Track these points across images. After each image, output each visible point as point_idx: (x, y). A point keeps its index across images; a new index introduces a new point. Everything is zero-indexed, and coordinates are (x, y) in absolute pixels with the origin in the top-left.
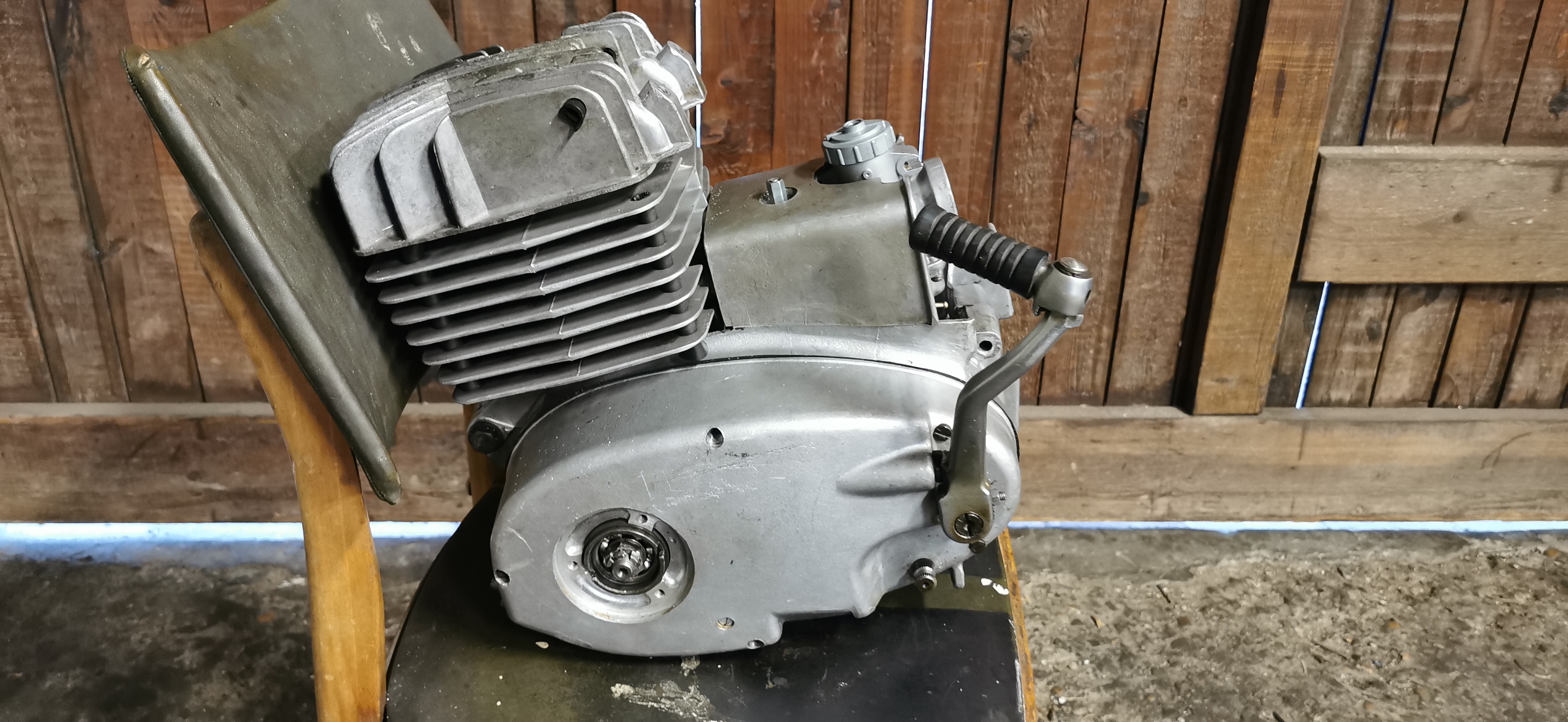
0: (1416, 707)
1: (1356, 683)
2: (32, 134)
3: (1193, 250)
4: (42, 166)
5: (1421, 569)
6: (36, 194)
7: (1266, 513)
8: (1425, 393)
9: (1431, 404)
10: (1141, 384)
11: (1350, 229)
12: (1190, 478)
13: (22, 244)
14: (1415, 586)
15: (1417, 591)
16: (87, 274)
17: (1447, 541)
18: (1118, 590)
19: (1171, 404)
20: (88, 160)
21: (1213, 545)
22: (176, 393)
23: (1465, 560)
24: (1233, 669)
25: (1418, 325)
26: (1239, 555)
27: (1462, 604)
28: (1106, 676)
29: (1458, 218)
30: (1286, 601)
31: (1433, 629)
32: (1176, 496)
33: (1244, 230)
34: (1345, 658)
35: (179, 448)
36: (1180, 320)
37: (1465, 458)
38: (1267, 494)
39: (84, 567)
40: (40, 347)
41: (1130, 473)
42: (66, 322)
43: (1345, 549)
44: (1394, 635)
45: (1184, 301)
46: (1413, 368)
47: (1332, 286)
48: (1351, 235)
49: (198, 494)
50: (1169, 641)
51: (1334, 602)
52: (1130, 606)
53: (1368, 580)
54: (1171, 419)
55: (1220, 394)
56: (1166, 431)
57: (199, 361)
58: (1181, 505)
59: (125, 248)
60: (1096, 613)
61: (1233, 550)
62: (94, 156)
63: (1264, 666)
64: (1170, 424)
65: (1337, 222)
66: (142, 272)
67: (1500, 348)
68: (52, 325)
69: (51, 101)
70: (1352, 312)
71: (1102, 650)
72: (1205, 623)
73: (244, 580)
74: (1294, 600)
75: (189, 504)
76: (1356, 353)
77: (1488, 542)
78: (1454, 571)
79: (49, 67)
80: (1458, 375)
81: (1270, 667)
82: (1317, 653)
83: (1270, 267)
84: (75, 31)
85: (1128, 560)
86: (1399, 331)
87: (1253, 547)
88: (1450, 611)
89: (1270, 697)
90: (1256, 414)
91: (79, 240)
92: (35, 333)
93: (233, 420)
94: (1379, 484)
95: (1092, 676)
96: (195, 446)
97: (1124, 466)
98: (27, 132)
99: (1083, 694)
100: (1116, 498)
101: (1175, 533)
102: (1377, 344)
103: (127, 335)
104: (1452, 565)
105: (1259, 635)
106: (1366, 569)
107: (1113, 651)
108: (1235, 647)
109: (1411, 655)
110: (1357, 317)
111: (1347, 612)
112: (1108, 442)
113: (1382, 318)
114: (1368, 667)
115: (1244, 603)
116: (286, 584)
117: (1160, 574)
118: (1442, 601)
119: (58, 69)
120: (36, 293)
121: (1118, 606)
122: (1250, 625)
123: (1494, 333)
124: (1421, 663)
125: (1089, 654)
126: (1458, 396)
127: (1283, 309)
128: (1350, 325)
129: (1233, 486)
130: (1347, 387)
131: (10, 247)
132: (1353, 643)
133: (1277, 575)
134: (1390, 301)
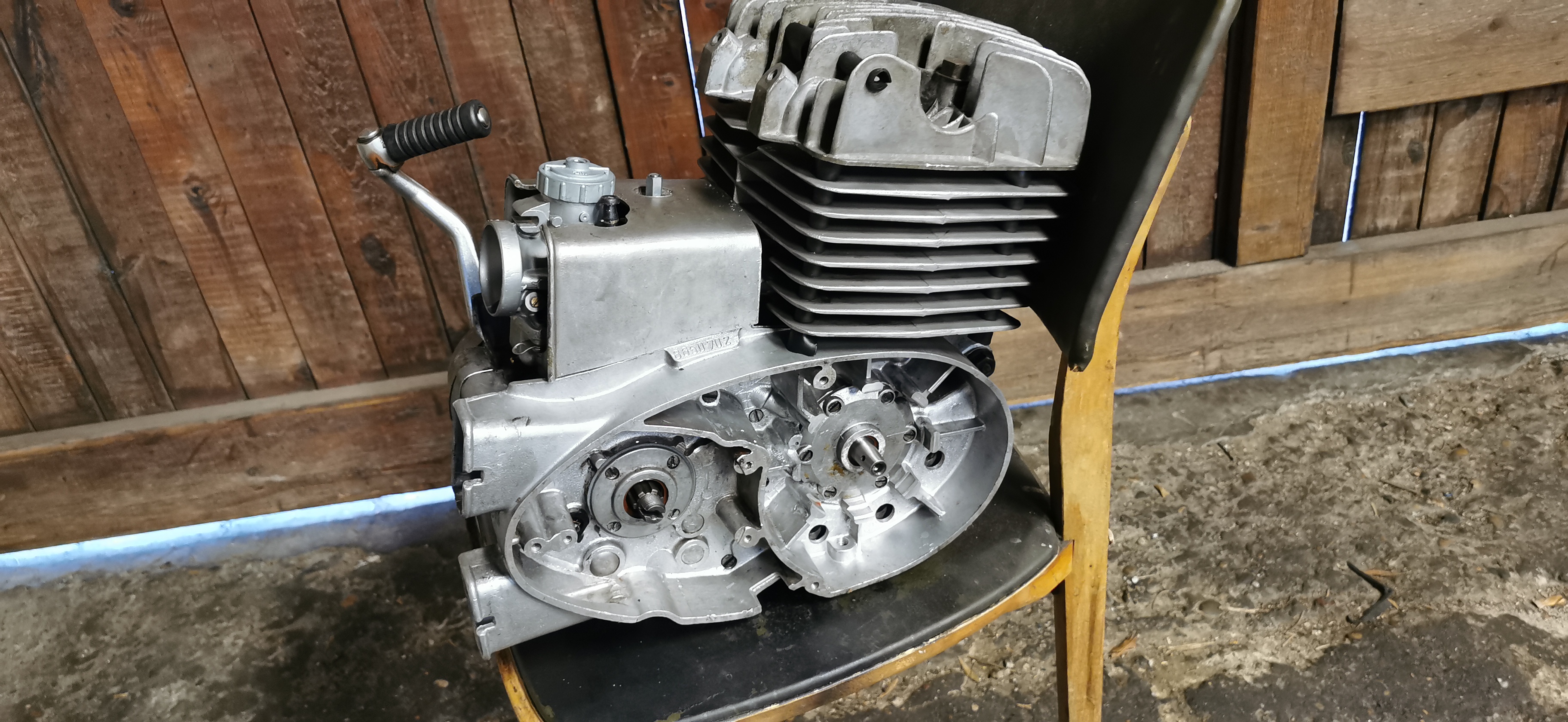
0: (1491, 537)
1: (1428, 520)
2: (21, 167)
3: (1220, 99)
4: (38, 197)
5: (1484, 386)
6: (38, 226)
7: (1321, 350)
8: (1474, 206)
9: (1481, 217)
10: (1179, 243)
11: (1382, 54)
12: (1240, 328)
13: (36, 276)
14: (1479, 405)
15: (1482, 411)
16: (106, 294)
17: (1508, 351)
18: (1179, 454)
19: (1213, 258)
20: (83, 185)
21: (1270, 392)
22: (218, 395)
23: (1529, 370)
24: (1303, 522)
25: (1461, 140)
26: (1297, 398)
27: (1528, 419)
28: (1176, 547)
29: (1494, 26)
30: (1350, 441)
31: (1502, 450)
32: (1229, 348)
33: (1271, 72)
34: (1414, 494)
35: (233, 448)
36: (1213, 172)
37: (1520, 267)
38: (1320, 332)
39: (165, 575)
40: (76, 372)
41: (1178, 333)
42: (96, 343)
43: (1405, 376)
44: (1461, 463)
45: (1215, 152)
46: (1459, 184)
47: (1367, 114)
48: (1383, 60)
49: (261, 488)
50: (1235, 501)
51: (1398, 435)
52: (1192, 469)
53: (1431, 405)
54: (1215, 274)
55: (1262, 242)
56: (1211, 287)
57: (234, 361)
58: (1234, 356)
59: (138, 264)
60: (1159, 481)
61: (1292, 394)
62: (87, 179)
63: (1334, 514)
64: (1213, 279)
65: (1368, 48)
66: (159, 284)
67: (1549, 149)
68: (84, 349)
69: (33, 131)
70: (1392, 136)
71: (1169, 521)
72: (1270, 477)
73: (321, 565)
74: (1358, 439)
75: (253, 498)
76: (1399, 178)
77: (1550, 347)
78: (1517, 383)
79: (23, 98)
80: (1507, 183)
81: (1340, 514)
82: (1386, 493)
83: (1302, 106)
84: (40, 57)
85: (1185, 420)
86: (1442, 148)
87: (1311, 387)
88: (1517, 428)
89: (1342, 547)
90: (1302, 256)
91: (92, 264)
92: (69, 358)
93: (279, 413)
94: (1433, 305)
95: (1161, 549)
96: (247, 443)
97: (1171, 327)
98: (16, 166)
99: (1155, 570)
100: (1167, 359)
101: (1230, 384)
102: (1420, 165)
103: (159, 348)
104: (1516, 377)
105: (1325, 483)
106: (1428, 393)
107: (1180, 520)
108: (1303, 498)
109: (1481, 482)
110: (1397, 141)
111: (1413, 445)
112: (1151, 306)
113: (1423, 138)
114: (1439, 501)
115: (1307, 450)
116: (362, 563)
117: (1220, 431)
118: (1508, 419)
119: (32, 98)
120: (61, 321)
121: (1181, 471)
122: (1316, 473)
123: (1541, 135)
124: (1491, 488)
125: (1157, 526)
126: (1508, 204)
127: (1320, 147)
128: (1391, 150)
129: (1285, 330)
130: (1393, 213)
131: (25, 279)
132: (1421, 476)
133: (1339, 413)
134: (1430, 120)
